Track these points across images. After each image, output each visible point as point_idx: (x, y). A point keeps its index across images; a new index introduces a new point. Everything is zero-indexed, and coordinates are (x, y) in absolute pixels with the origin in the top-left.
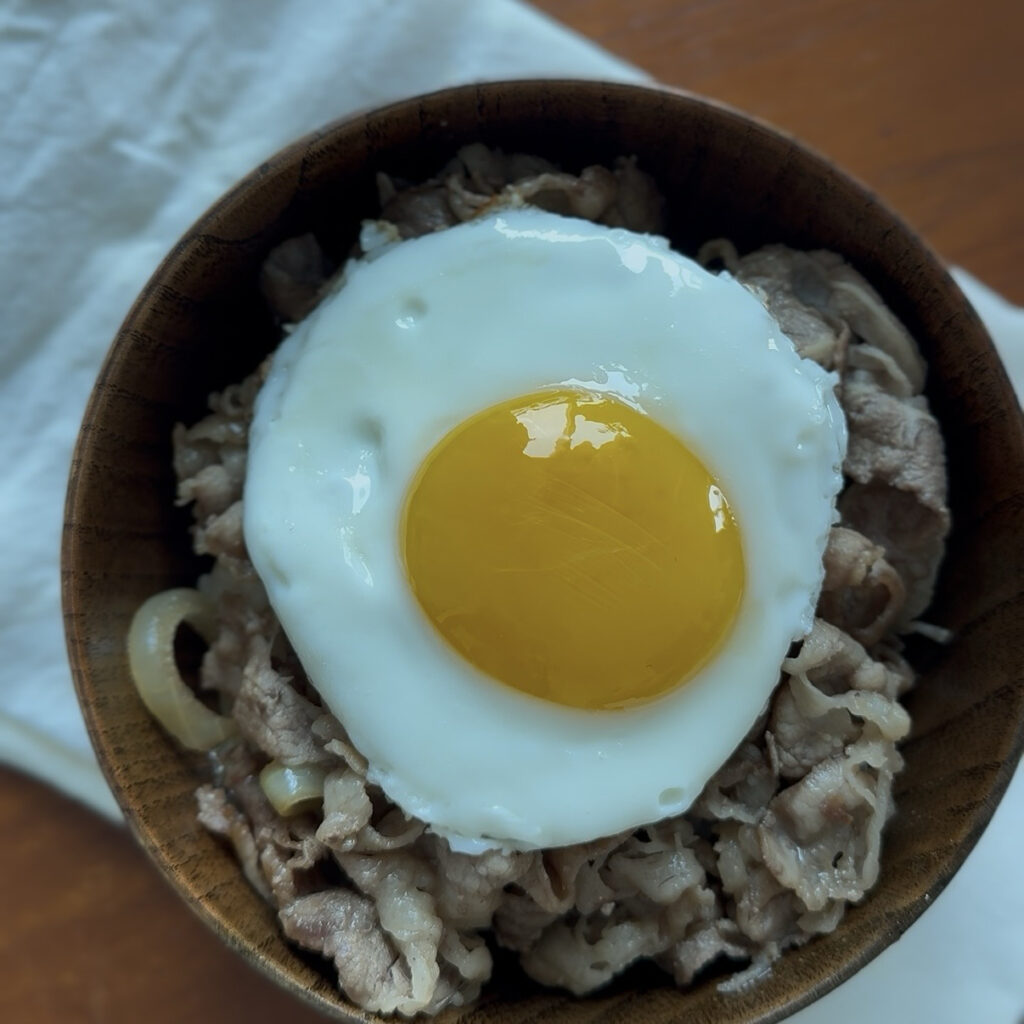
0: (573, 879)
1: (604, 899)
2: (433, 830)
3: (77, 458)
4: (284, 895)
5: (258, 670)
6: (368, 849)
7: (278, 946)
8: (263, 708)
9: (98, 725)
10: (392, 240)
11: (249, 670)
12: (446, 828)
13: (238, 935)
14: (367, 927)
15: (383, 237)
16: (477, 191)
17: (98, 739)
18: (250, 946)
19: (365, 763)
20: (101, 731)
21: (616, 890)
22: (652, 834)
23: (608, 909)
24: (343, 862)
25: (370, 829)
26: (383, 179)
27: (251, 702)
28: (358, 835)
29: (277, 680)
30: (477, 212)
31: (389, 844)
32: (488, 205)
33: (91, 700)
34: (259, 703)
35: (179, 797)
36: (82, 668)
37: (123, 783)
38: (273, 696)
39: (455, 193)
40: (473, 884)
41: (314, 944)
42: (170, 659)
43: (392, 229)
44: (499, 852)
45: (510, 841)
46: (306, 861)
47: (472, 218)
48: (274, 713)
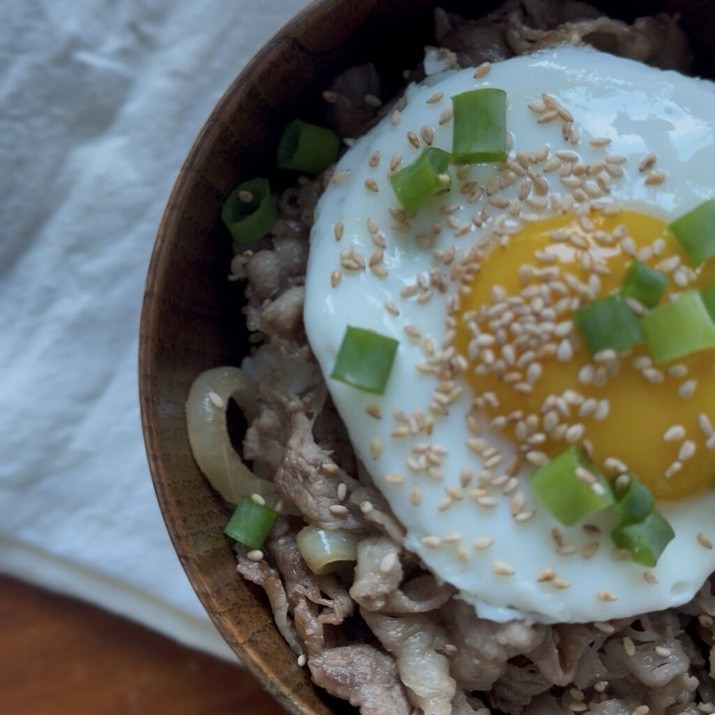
0: (578, 656)
1: (601, 677)
2: (463, 597)
3: (161, 233)
4: (316, 646)
5: (302, 441)
6: (395, 611)
7: (307, 691)
8: (306, 476)
9: (163, 478)
10: (452, 67)
11: (293, 442)
12: (476, 596)
13: (276, 680)
14: (389, 682)
15: (442, 65)
16: (534, 26)
17: (163, 490)
18: (285, 690)
19: (404, 531)
20: (165, 483)
21: (610, 671)
22: (646, 623)
23: (602, 686)
24: (369, 621)
25: (400, 593)
26: (441, 13)
27: (294, 470)
28: (386, 597)
29: (320, 452)
30: (534, 45)
31: (416, 607)
32: (546, 39)
33: (159, 455)
34: (302, 472)
35: (221, 549)
36: (152, 426)
37: (182, 532)
38: (315, 466)
39: (514, 26)
40: (491, 651)
41: (341, 693)
42: (224, 428)
43: (452, 56)
44: (522, 622)
45: (534, 613)
46: (336, 618)
47: (530, 51)
48: (316, 480)
